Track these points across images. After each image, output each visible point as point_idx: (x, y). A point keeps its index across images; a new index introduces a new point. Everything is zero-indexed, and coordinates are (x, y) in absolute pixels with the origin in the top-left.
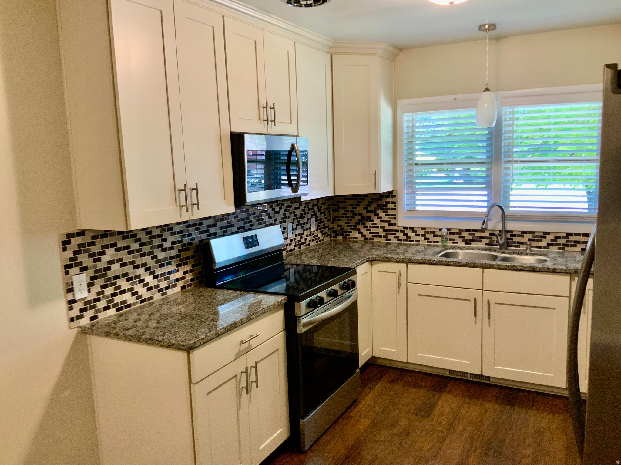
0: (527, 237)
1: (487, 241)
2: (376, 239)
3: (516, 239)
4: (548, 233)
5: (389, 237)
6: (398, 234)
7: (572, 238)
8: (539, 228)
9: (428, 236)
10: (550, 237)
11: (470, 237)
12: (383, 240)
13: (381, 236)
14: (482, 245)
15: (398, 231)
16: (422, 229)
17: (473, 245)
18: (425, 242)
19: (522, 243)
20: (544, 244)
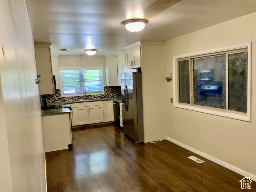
0: (90, 96)
1: (82, 98)
2: (55, 101)
3: (88, 97)
4: (94, 95)
5: (59, 100)
6: (61, 99)
7: (98, 96)
8: (92, 94)
9: (69, 99)
10: (94, 96)
11: (78, 98)
12: (57, 101)
13: (57, 100)
14: (81, 99)
15: (61, 98)
16: (67, 97)
17: (79, 99)
18: (68, 100)
19: (89, 98)
20: (93, 97)
